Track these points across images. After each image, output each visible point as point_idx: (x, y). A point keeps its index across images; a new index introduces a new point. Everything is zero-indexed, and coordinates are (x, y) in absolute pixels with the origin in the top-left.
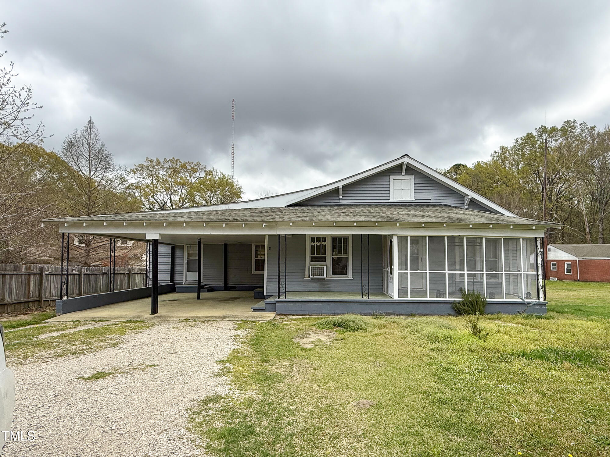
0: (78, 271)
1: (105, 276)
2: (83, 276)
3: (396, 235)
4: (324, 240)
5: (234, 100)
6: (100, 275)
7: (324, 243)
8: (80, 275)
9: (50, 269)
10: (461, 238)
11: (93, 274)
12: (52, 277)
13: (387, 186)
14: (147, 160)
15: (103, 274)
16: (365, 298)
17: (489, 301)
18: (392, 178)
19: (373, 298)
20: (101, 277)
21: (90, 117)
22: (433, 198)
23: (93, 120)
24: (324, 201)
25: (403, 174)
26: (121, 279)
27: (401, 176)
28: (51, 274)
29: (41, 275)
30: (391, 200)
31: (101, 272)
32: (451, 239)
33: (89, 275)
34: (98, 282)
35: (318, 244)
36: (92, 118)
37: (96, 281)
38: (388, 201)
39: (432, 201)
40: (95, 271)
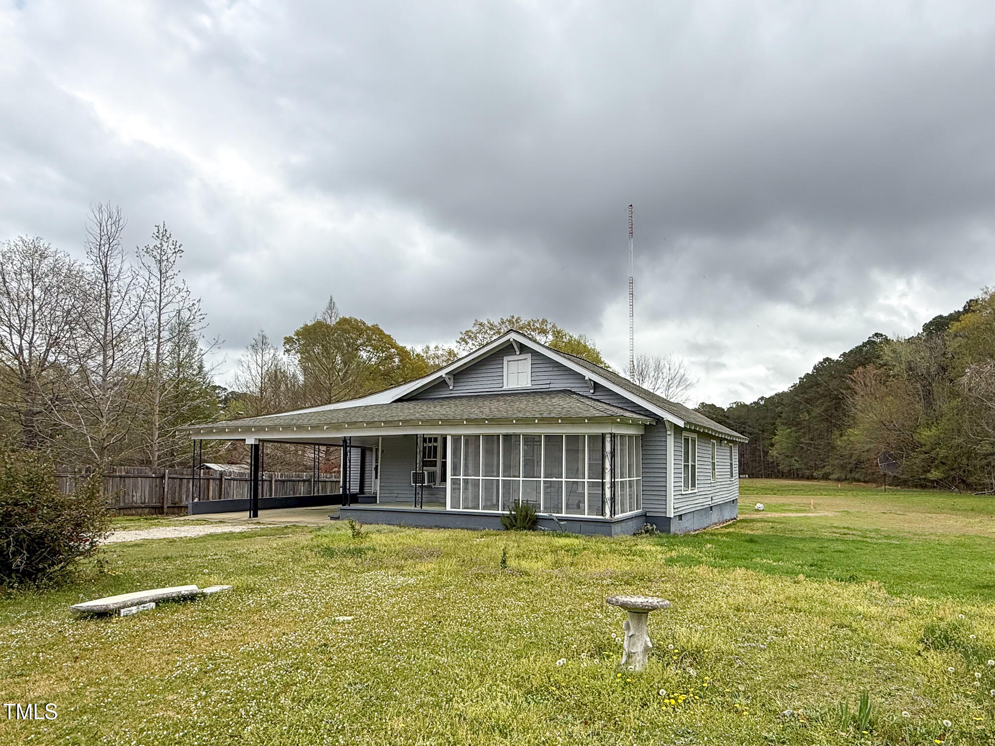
0: (268, 477)
1: (307, 483)
2: (273, 482)
3: (450, 434)
4: (436, 440)
5: (631, 206)
6: (300, 483)
7: (435, 444)
8: (271, 481)
9: (233, 475)
10: (517, 436)
11: (290, 481)
12: (235, 482)
13: (500, 370)
14: (475, 324)
15: (304, 481)
16: (418, 508)
17: (542, 516)
18: (506, 359)
19: (425, 508)
20: (301, 484)
21: (331, 297)
22: (552, 381)
23: (334, 300)
24: (437, 393)
25: (518, 353)
26: (332, 488)
27: (516, 356)
28: (234, 480)
29: (221, 480)
30: (505, 388)
31: (302, 479)
32: (507, 437)
33: (284, 481)
34: (298, 490)
35: (430, 445)
36: (333, 297)
37: (294, 488)
38: (500, 389)
39: (551, 386)
40: (293, 477)
